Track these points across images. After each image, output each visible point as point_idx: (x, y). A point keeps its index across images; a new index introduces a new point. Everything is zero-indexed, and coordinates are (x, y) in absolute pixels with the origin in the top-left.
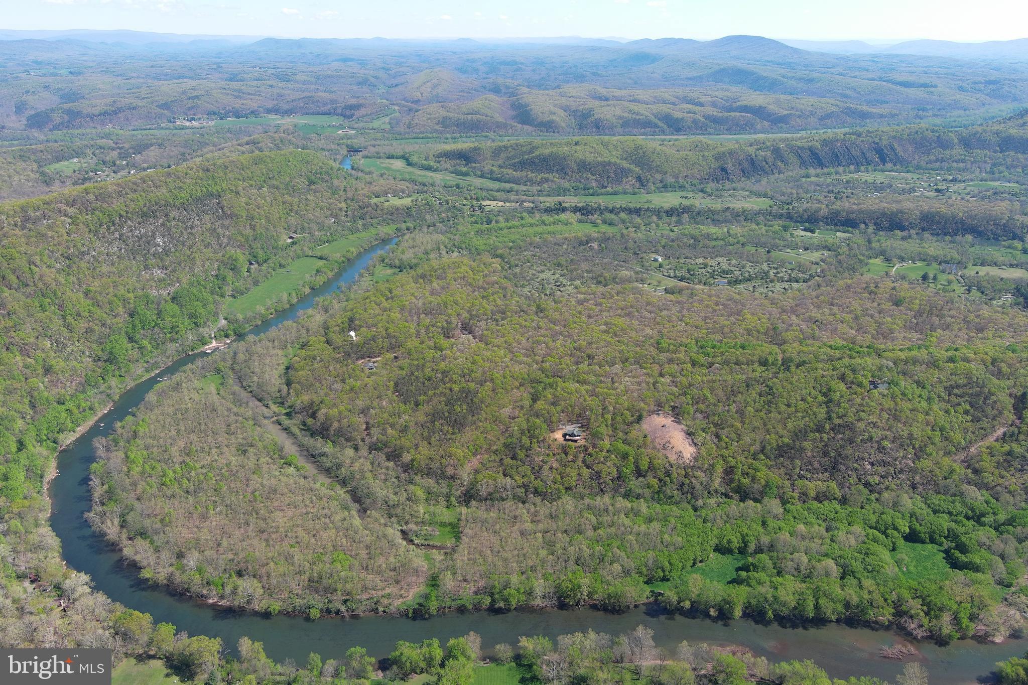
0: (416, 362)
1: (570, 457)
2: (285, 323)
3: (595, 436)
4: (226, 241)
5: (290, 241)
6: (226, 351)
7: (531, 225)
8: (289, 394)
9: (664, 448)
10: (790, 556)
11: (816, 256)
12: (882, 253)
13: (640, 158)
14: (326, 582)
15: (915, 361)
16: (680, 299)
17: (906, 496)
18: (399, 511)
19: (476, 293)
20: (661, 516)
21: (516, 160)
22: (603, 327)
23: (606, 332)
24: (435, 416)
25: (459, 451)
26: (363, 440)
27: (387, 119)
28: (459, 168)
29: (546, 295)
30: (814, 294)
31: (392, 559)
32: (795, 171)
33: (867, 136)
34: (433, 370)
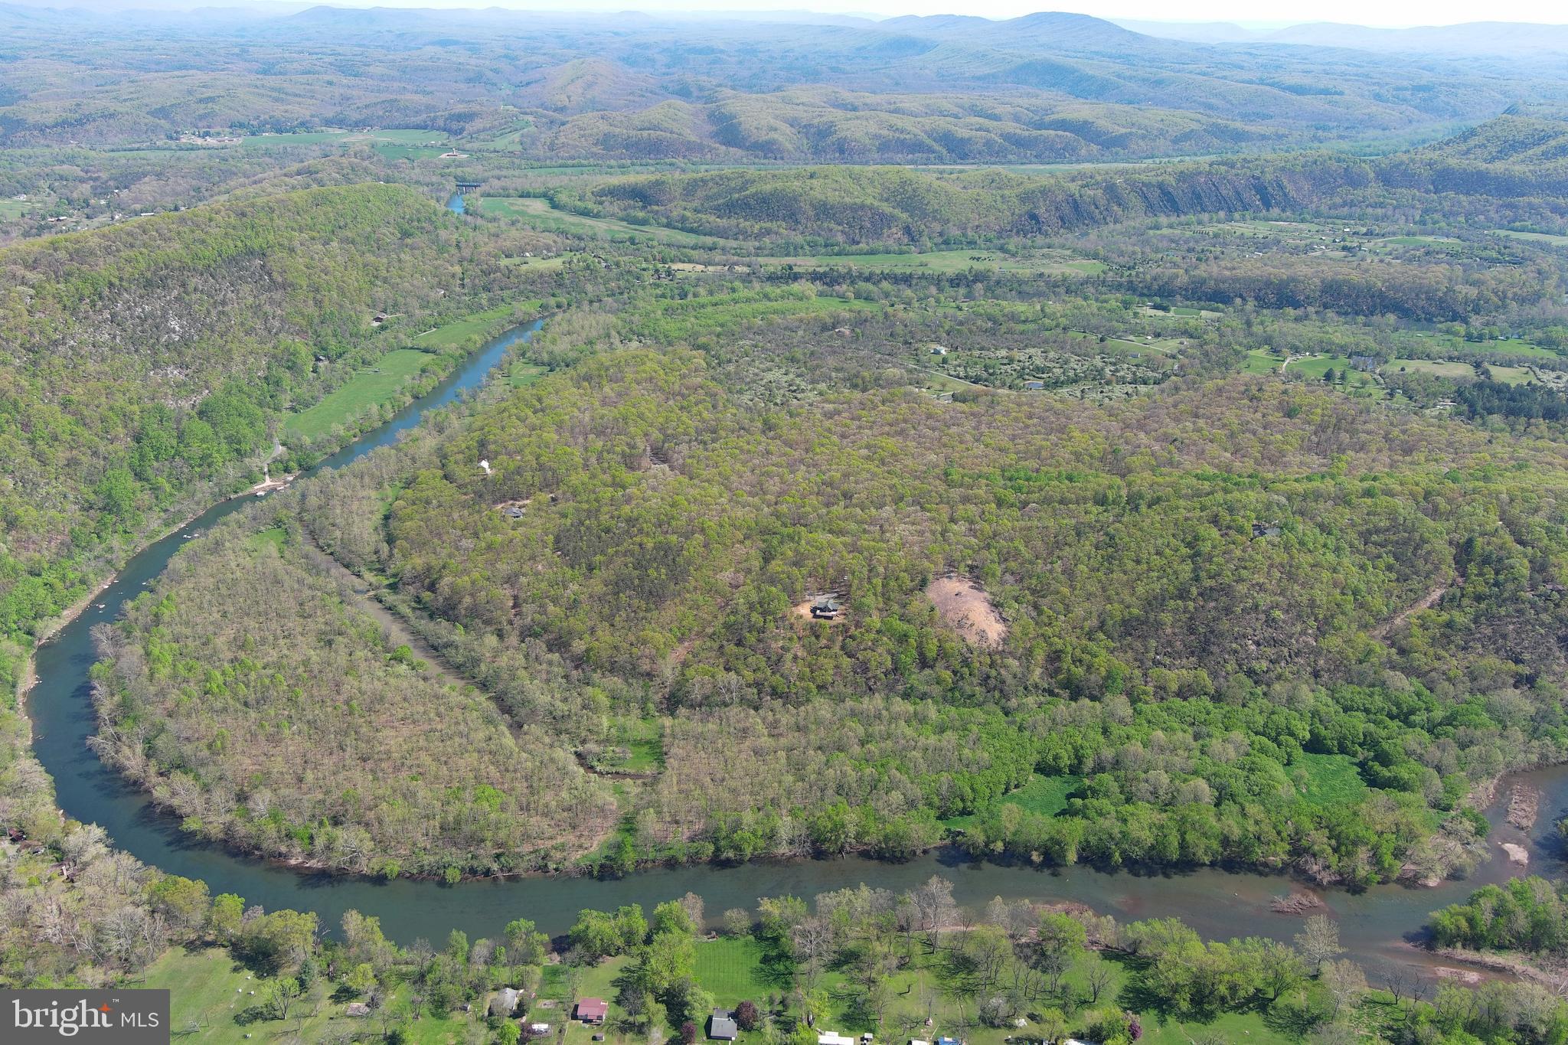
0: (585, 506)
1: (823, 642)
2: (379, 449)
3: (859, 609)
4: (277, 324)
5: (376, 324)
6: (289, 492)
7: (748, 300)
8: (391, 556)
9: (960, 626)
10: (1143, 776)
11: (1171, 345)
12: (1268, 340)
13: (908, 199)
14: (467, 829)
15: (1317, 496)
16: (976, 409)
17: (1305, 687)
18: (571, 725)
19: (671, 402)
20: (957, 724)
21: (721, 201)
22: (864, 452)
23: (868, 458)
24: (618, 585)
25: (657, 635)
26: (511, 623)
27: (516, 136)
28: (632, 213)
29: (776, 404)
30: (1170, 400)
31: (564, 794)
32: (1139, 220)
33: (1243, 167)
34: (612, 517)
